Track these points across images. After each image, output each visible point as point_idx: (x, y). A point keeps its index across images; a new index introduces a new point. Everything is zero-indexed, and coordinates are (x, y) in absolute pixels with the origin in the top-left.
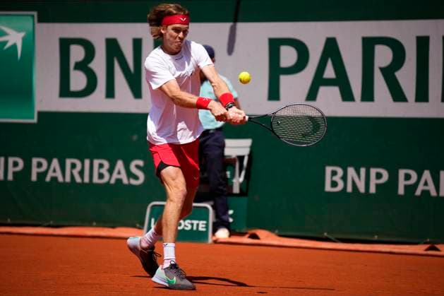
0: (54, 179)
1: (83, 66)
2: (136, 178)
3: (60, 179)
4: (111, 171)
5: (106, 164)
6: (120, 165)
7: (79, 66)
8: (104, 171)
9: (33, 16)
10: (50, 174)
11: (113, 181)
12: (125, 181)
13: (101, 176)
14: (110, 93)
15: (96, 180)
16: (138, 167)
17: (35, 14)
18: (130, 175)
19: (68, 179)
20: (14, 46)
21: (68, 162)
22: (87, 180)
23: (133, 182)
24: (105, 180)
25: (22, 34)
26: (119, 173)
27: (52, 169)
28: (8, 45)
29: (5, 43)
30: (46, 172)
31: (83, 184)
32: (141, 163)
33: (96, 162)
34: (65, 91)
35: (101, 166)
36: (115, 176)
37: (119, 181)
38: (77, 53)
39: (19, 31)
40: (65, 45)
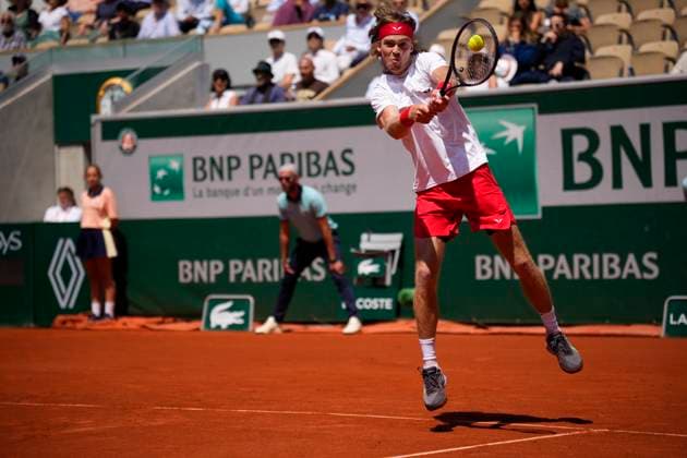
0: (562, 276)
1: (586, 157)
2: (650, 272)
3: (569, 276)
4: (622, 265)
5: (617, 259)
6: (631, 259)
7: (582, 157)
8: (614, 265)
9: (533, 109)
10: (558, 272)
11: (624, 276)
12: (638, 275)
13: (612, 271)
14: (617, 183)
15: (606, 275)
16: (651, 260)
17: (535, 106)
18: (643, 269)
19: (577, 276)
20: (515, 142)
21: (576, 258)
22: (596, 275)
23: (646, 276)
24: (617, 275)
25: (523, 128)
26: (631, 267)
27: (559, 266)
28: (509, 140)
29: (504, 138)
30: (553, 270)
31: (593, 281)
32: (654, 255)
33: (606, 257)
34: (569, 184)
35: (611, 260)
36: (627, 270)
37: (631, 276)
38: (580, 144)
39: (519, 124)
40: (567, 136)
